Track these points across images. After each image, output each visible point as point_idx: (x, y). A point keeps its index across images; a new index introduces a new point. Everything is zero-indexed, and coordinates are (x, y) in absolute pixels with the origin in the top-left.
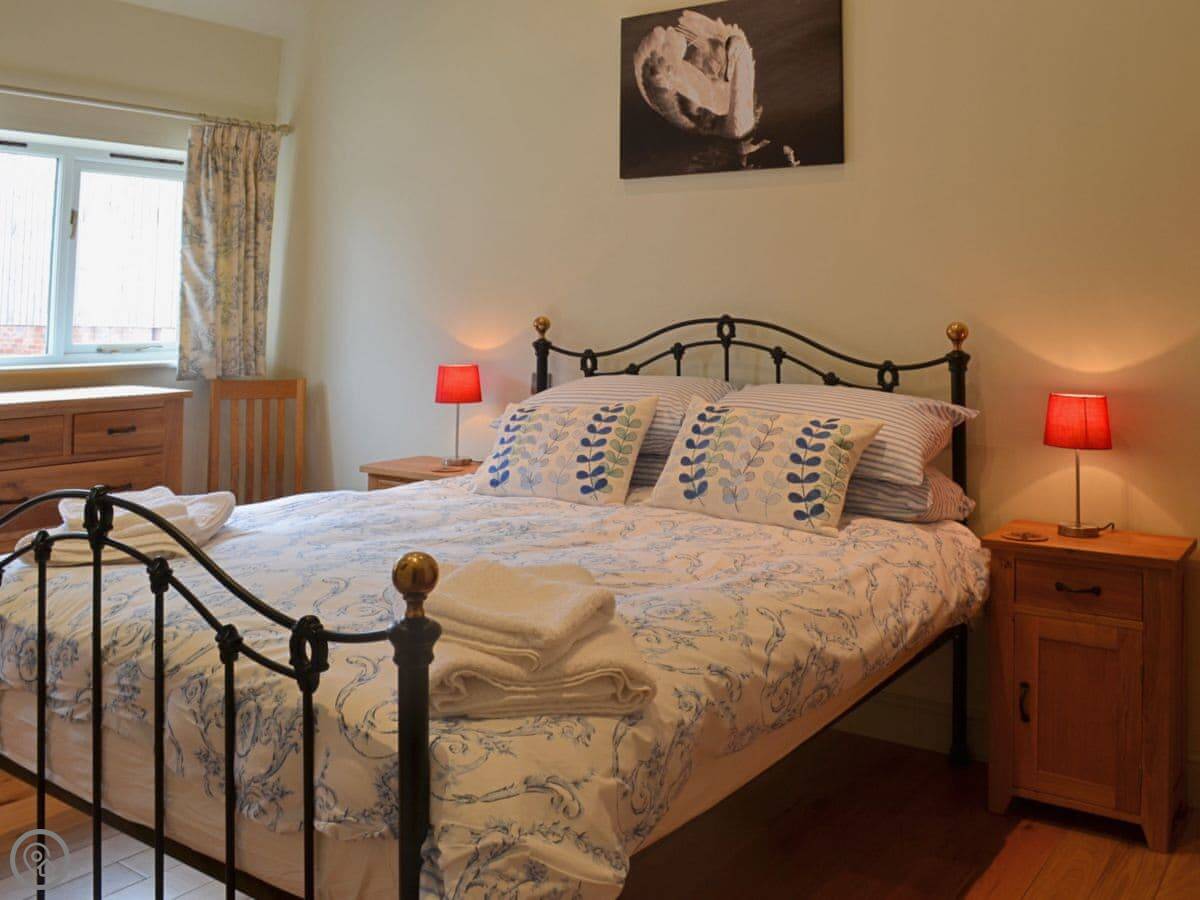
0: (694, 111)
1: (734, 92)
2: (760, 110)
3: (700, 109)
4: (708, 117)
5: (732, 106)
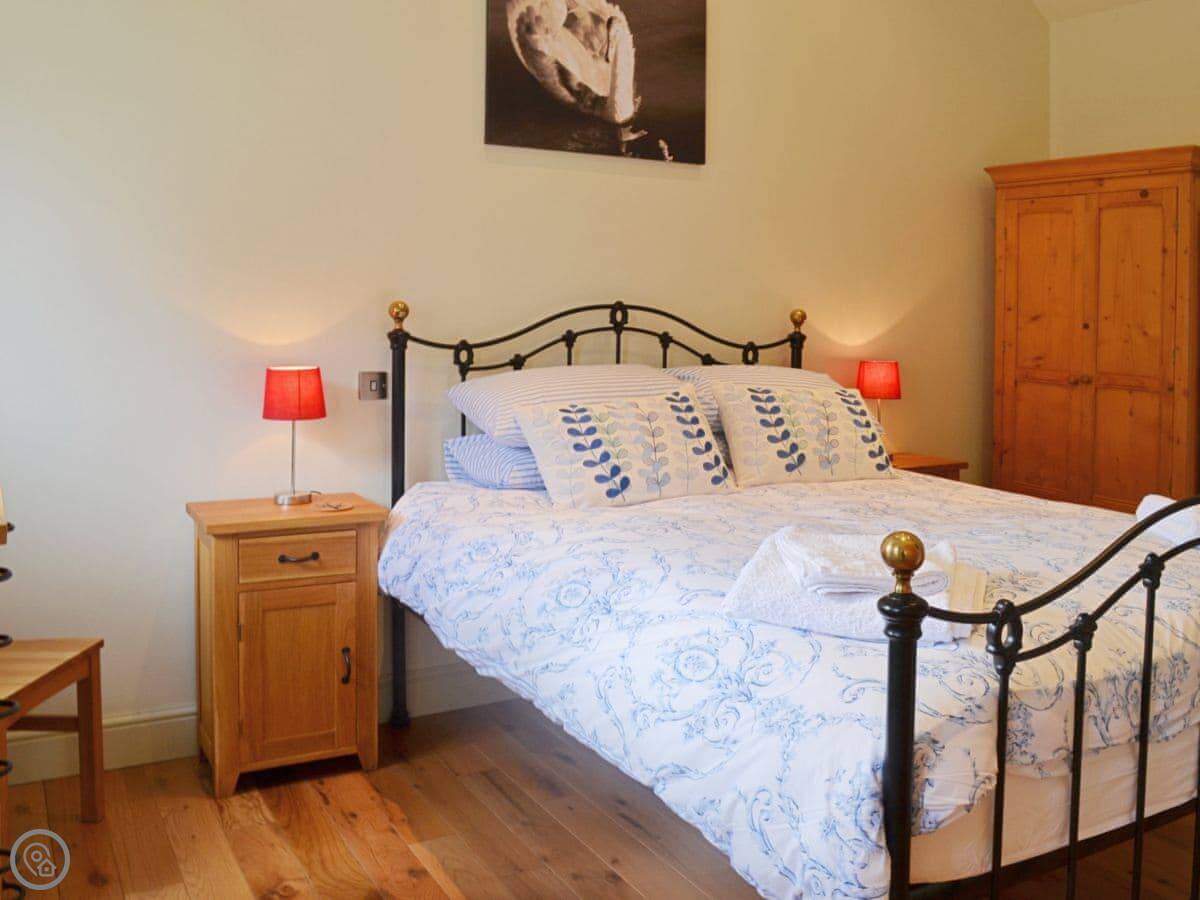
1: (614, 76)
2: (639, 100)
5: (613, 89)
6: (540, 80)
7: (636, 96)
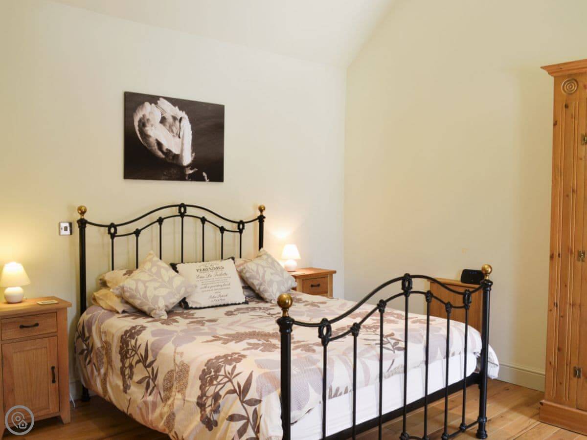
0: (164, 149)
2: (194, 155)
3: (167, 149)
4: (171, 154)
5: (182, 150)
6: (149, 148)
7: (192, 153)
